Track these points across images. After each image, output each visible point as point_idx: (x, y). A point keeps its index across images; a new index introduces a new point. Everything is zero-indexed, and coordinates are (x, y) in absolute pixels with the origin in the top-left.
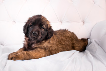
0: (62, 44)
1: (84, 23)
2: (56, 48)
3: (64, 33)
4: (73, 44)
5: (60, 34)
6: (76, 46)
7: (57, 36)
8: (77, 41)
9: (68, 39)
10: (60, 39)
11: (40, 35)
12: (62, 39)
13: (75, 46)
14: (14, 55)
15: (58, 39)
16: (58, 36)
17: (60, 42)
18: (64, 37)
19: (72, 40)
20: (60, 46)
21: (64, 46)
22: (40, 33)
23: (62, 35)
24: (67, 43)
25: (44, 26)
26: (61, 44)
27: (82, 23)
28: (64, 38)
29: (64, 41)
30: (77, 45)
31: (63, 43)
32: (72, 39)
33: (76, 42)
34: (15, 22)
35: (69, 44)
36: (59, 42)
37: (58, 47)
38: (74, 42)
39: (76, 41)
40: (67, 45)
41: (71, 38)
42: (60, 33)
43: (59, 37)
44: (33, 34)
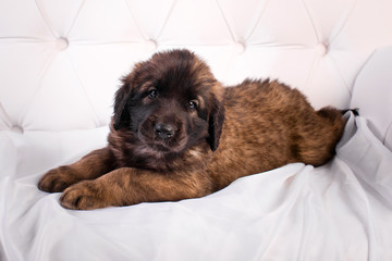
0: (257, 144)
1: (327, 47)
2: (235, 157)
3: (263, 95)
4: (296, 137)
5: (246, 101)
6: (307, 148)
7: (238, 110)
8: (308, 126)
9: (275, 122)
10: (250, 122)
11: (183, 135)
12: (258, 125)
13: (301, 145)
14: (86, 190)
15: (242, 123)
16: (242, 110)
17: (249, 136)
18: (262, 113)
19: (292, 122)
20: (247, 152)
21: (263, 150)
22: (184, 128)
23: (256, 106)
24: (274, 136)
25: (201, 98)
26: (253, 143)
27: (321, 49)
28: (261, 120)
29: (264, 132)
30: (310, 142)
31: (261, 140)
32: (291, 118)
33: (306, 130)
34: (66, 40)
35: (281, 139)
36: (244, 134)
37: (242, 154)
38: (301, 130)
39: (306, 124)
40: (274, 144)
41: (286, 117)
42: (249, 99)
43: (245, 115)
44: (158, 131)
